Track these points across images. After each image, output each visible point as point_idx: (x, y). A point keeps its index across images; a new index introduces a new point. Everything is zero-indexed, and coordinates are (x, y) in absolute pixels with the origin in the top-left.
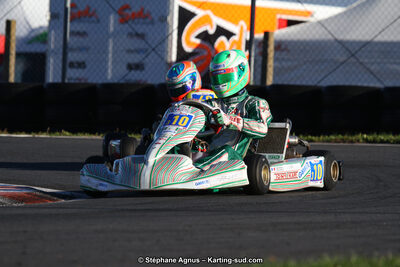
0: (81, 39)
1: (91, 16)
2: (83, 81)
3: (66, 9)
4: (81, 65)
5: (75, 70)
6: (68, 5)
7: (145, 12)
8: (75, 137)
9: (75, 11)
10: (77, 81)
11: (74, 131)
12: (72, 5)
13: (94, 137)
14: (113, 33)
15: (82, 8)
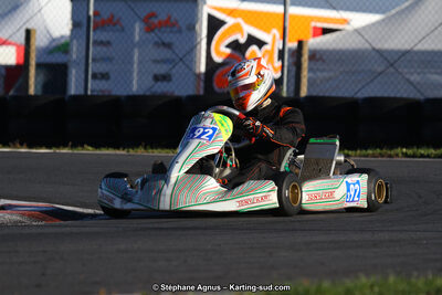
0: (105, 49)
1: (115, 25)
2: (106, 93)
3: (89, 17)
4: (105, 76)
5: (97, 82)
6: (91, 13)
7: (172, 20)
8: (98, 152)
9: (98, 19)
10: (100, 94)
11: (97, 146)
12: (96, 14)
13: (118, 152)
14: (138, 43)
15: (105, 16)
